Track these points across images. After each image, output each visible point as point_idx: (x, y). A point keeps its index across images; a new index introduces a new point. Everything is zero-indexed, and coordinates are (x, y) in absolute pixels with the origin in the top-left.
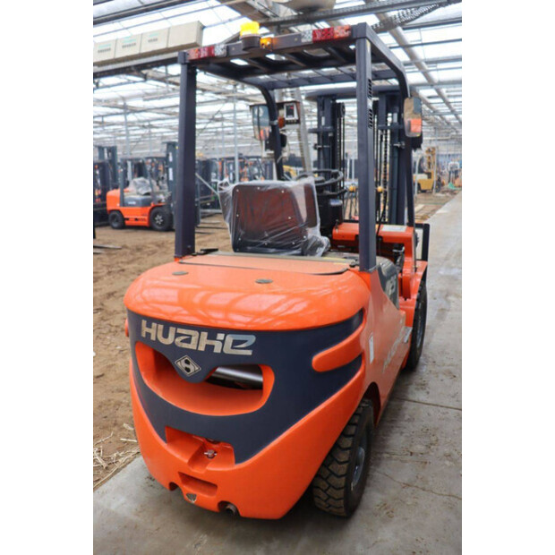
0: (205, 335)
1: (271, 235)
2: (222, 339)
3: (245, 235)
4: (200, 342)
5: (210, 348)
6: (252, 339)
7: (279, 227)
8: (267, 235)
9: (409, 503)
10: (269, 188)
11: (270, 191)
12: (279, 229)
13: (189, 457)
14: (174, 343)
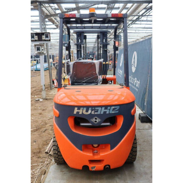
0: (103, 108)
1: (86, 79)
2: (109, 109)
3: (76, 79)
4: (101, 111)
5: (105, 112)
6: (118, 107)
7: (90, 76)
8: (85, 79)
9: (144, 155)
10: (88, 63)
11: (88, 64)
12: (90, 77)
13: (92, 154)
14: (91, 113)
